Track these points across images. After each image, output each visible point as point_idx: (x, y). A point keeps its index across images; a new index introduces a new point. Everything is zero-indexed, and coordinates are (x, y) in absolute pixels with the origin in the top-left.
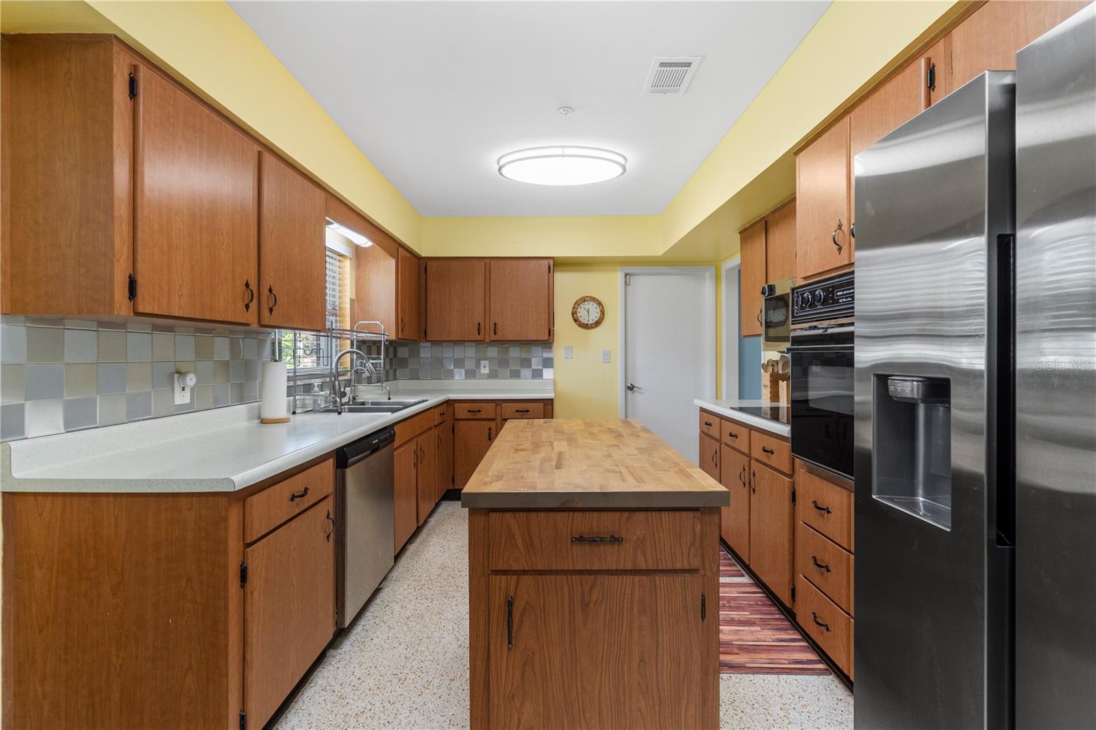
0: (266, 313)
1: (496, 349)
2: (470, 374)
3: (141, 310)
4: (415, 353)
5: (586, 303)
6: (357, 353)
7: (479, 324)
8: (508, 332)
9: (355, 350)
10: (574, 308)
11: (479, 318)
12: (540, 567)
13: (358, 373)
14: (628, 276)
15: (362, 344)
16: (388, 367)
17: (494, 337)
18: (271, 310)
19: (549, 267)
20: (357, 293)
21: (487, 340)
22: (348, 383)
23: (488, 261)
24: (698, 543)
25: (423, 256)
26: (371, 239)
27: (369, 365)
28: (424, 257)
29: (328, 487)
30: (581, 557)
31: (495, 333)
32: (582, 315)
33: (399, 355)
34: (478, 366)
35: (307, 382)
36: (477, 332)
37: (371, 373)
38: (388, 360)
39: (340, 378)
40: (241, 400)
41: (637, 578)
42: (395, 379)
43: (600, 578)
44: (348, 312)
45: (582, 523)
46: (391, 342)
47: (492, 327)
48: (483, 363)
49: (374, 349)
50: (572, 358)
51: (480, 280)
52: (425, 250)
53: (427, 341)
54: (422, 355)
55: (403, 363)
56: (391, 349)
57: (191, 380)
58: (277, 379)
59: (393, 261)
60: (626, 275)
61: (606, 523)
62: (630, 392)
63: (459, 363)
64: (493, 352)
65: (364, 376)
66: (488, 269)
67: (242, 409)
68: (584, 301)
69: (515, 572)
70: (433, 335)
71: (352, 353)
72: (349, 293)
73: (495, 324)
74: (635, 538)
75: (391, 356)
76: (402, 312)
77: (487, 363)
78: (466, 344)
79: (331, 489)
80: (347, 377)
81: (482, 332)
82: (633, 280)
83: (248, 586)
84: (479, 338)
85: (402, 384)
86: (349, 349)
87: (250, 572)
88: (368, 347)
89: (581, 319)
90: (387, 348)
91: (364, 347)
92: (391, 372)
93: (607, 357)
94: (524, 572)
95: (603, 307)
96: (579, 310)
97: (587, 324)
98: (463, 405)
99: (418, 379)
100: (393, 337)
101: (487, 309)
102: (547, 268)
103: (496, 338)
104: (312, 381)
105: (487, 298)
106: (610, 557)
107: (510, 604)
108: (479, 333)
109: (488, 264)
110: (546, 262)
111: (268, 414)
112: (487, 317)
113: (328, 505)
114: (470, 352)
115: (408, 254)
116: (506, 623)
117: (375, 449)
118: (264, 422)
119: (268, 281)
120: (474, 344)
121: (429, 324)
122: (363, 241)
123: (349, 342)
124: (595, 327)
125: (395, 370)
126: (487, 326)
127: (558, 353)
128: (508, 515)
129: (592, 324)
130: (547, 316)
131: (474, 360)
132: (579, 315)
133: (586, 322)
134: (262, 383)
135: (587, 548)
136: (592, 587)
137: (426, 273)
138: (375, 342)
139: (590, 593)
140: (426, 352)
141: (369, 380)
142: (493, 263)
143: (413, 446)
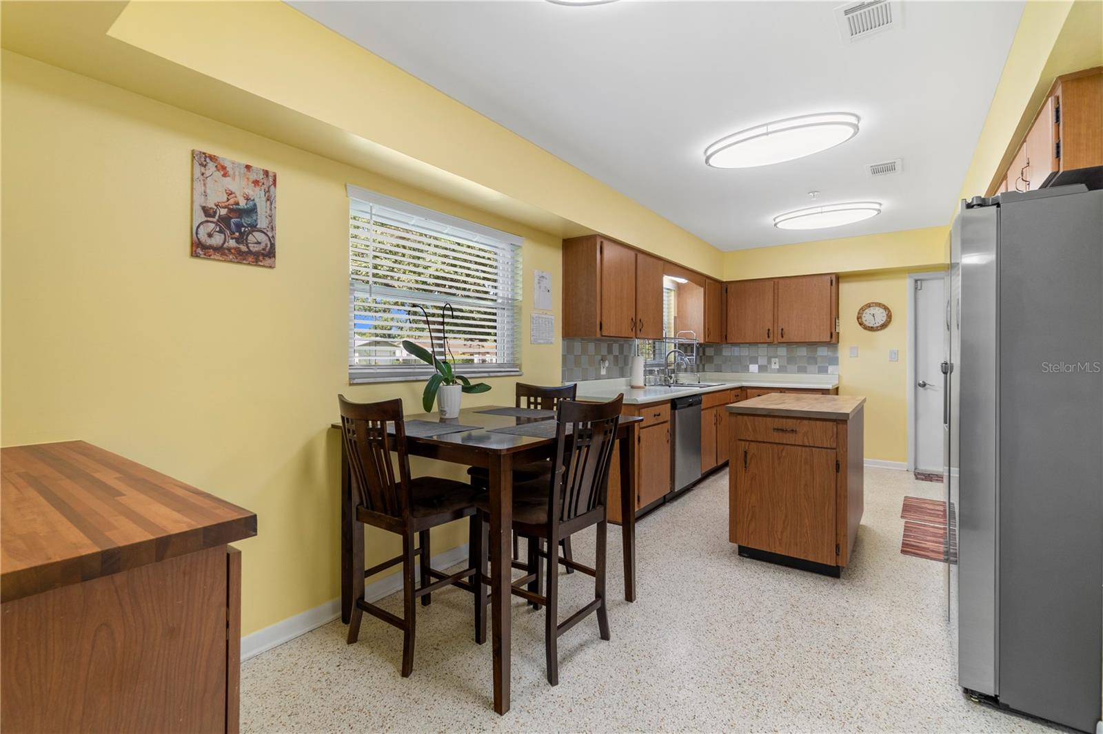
0: (638, 331)
1: (785, 349)
2: (762, 369)
3: (604, 334)
4: (718, 352)
5: (872, 308)
6: (679, 352)
7: (769, 330)
8: (794, 334)
9: (677, 349)
10: (859, 313)
11: (769, 325)
12: (759, 440)
13: (679, 365)
14: (919, 282)
15: (681, 345)
16: (698, 362)
17: (781, 340)
18: (640, 330)
19: (832, 281)
20: (678, 313)
21: (776, 342)
22: (673, 371)
23: (776, 280)
24: (835, 436)
25: (724, 280)
26: (686, 279)
27: (686, 359)
28: (726, 282)
29: (668, 417)
30: (777, 437)
31: (782, 337)
32: (868, 319)
33: (707, 354)
34: (769, 362)
35: (650, 369)
36: (767, 336)
37: (687, 365)
38: (698, 357)
39: (669, 368)
40: (622, 376)
41: (804, 449)
42: (704, 371)
43: (787, 447)
44: (673, 325)
45: (778, 423)
46: (701, 345)
47: (780, 331)
48: (773, 360)
49: (689, 349)
50: (857, 357)
51: (769, 296)
52: (725, 277)
53: (727, 343)
54: (724, 354)
55: (710, 359)
56: (701, 349)
57: (607, 364)
58: (639, 364)
59: (702, 289)
60: (916, 281)
61: (790, 424)
62: (921, 388)
63: (754, 360)
64: (782, 351)
65: (683, 367)
66: (776, 287)
67: (623, 380)
68: (870, 307)
69: (749, 441)
70: (731, 338)
71: (675, 351)
72: (673, 313)
73: (782, 330)
74: (803, 431)
75: (701, 354)
76: (708, 323)
77: (777, 360)
78: (760, 345)
79: (669, 419)
80: (672, 367)
81: (771, 335)
82: (925, 284)
83: (640, 444)
84: (768, 340)
85: (708, 375)
86: (673, 349)
87: (641, 439)
88: (685, 348)
89: (865, 323)
90: (698, 348)
91: (683, 348)
92: (701, 367)
93: (894, 356)
94: (752, 441)
95: (889, 311)
96: (864, 315)
97: (872, 327)
98: (754, 391)
99: (721, 372)
100: (702, 341)
101: (775, 319)
102: (829, 281)
103: (783, 340)
104: (654, 368)
105: (776, 309)
106: (790, 439)
107: (746, 453)
108: (769, 337)
109: (776, 283)
110: (829, 277)
111: (635, 384)
112: (776, 325)
113: (668, 426)
114: (763, 351)
115: (712, 282)
116: (743, 462)
117: (691, 405)
118: (633, 387)
119: (639, 317)
120: (766, 345)
121: (729, 331)
122: (682, 281)
123: (673, 345)
124: (881, 329)
125: (704, 365)
126: (776, 332)
127: (843, 351)
128: (746, 417)
129: (877, 327)
130: (829, 322)
131: (766, 358)
132: (864, 319)
133: (871, 325)
134: (631, 368)
135: (781, 434)
136: (783, 450)
137: (727, 292)
138: (689, 345)
139: (782, 452)
140: (727, 352)
141: (686, 370)
142: (781, 281)
143: (714, 411)
